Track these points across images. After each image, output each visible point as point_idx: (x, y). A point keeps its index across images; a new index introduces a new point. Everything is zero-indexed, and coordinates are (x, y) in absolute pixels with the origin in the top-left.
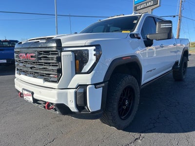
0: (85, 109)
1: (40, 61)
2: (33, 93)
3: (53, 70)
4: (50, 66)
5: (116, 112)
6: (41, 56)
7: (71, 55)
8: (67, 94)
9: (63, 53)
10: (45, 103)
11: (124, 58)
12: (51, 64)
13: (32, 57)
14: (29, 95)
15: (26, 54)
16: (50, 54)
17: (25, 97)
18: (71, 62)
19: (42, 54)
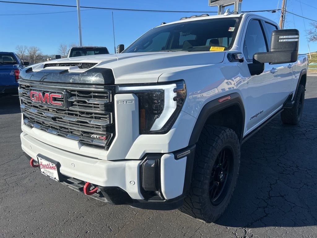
0: (157, 195)
1: (71, 108)
2: (58, 165)
3: (98, 127)
4: (92, 117)
5: (206, 195)
6: (73, 99)
7: (131, 100)
8: (124, 169)
9: (117, 97)
10: (83, 183)
11: (221, 100)
12: (93, 115)
13: (55, 99)
14: (51, 168)
15: (44, 94)
16: (91, 97)
17: (42, 170)
18: (133, 112)
19: (74, 95)
